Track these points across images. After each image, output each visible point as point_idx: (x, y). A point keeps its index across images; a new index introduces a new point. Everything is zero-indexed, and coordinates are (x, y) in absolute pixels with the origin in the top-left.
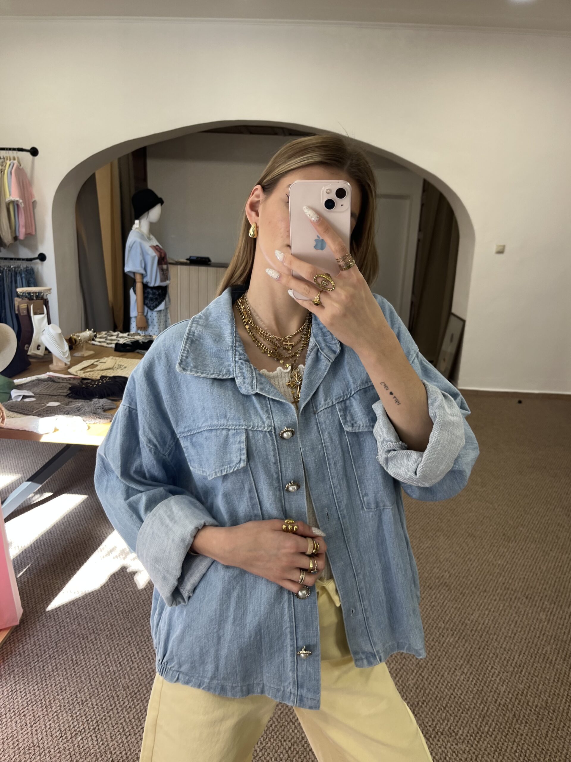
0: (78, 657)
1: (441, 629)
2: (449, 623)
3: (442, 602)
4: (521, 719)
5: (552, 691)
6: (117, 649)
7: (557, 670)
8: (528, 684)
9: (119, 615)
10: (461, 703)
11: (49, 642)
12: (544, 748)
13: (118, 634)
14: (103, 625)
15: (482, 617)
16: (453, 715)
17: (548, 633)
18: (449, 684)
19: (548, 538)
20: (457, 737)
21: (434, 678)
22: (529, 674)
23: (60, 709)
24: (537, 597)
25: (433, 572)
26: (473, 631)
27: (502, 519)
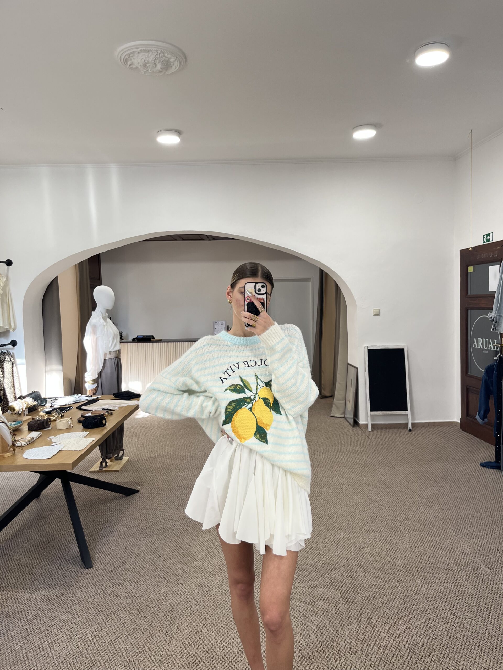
0: (44, 646)
1: (338, 599)
2: (344, 594)
3: (340, 579)
4: (397, 654)
5: (422, 633)
6: (76, 638)
8: (404, 630)
9: (77, 614)
10: (350, 648)
13: (77, 627)
14: (64, 622)
16: (344, 657)
17: (421, 594)
19: (425, 527)
22: (405, 623)
24: (414, 569)
26: (363, 598)
27: (391, 517)
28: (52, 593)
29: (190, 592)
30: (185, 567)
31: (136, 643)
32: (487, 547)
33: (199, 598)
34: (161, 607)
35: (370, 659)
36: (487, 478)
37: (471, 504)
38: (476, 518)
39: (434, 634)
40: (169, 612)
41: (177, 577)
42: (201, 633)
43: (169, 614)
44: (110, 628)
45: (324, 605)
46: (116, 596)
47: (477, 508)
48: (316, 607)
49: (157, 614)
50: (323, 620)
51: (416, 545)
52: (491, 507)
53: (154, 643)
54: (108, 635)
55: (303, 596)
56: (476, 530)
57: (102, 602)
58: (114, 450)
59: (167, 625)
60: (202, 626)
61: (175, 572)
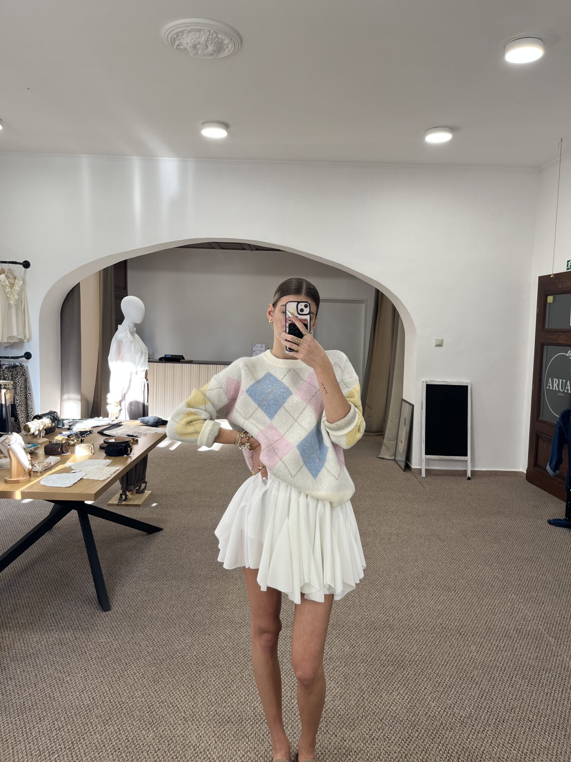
0: (55, 694)
1: (383, 661)
2: (390, 656)
3: (385, 640)
4: (447, 726)
5: (476, 704)
6: (90, 687)
7: (482, 689)
8: (456, 701)
9: (93, 661)
10: (395, 716)
11: (29, 684)
12: (465, 746)
13: (92, 676)
14: (78, 669)
15: (420, 651)
16: (388, 725)
17: (476, 661)
18: (386, 703)
19: (483, 588)
20: (390, 742)
21: (374, 698)
22: (458, 692)
23: (39, 734)
24: (469, 633)
25: (379, 617)
26: (411, 662)
27: (445, 574)
28: (65, 636)
29: (219, 644)
30: (213, 616)
31: (157, 697)
32: (552, 613)
33: (227, 651)
34: (185, 659)
35: (417, 731)
36: (555, 537)
37: (535, 565)
38: (541, 581)
39: (489, 707)
40: (194, 664)
41: (204, 626)
42: (229, 689)
43: (194, 667)
44: (128, 678)
45: (367, 667)
46: (136, 643)
47: (542, 570)
48: (358, 669)
49: (181, 666)
50: (365, 684)
51: (471, 608)
52: (558, 569)
53: (177, 697)
54: (127, 686)
55: (344, 656)
56: (540, 595)
57: (120, 649)
58: (135, 482)
59: (192, 678)
60: (230, 682)
61: (202, 621)
